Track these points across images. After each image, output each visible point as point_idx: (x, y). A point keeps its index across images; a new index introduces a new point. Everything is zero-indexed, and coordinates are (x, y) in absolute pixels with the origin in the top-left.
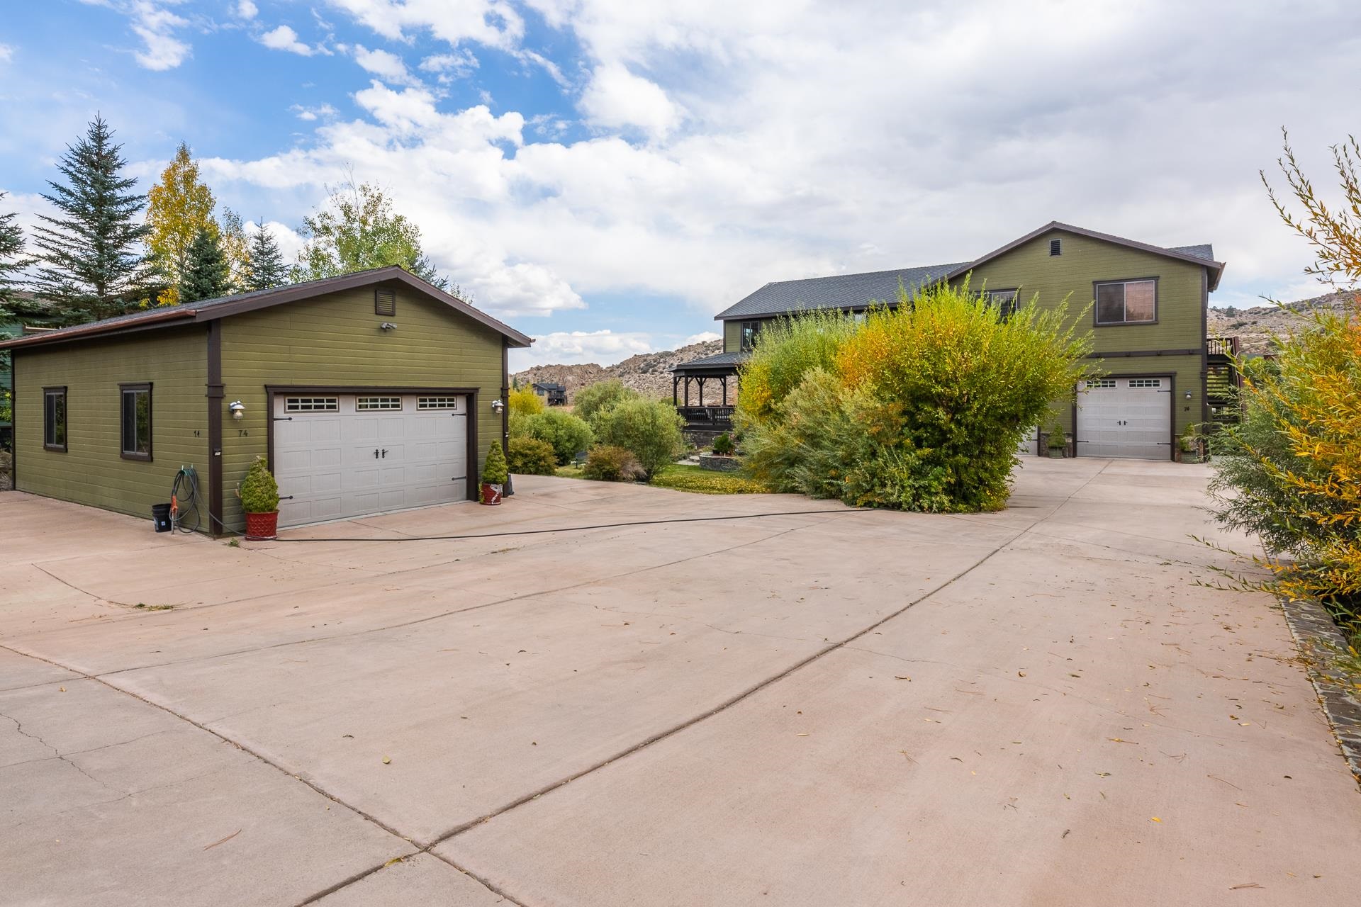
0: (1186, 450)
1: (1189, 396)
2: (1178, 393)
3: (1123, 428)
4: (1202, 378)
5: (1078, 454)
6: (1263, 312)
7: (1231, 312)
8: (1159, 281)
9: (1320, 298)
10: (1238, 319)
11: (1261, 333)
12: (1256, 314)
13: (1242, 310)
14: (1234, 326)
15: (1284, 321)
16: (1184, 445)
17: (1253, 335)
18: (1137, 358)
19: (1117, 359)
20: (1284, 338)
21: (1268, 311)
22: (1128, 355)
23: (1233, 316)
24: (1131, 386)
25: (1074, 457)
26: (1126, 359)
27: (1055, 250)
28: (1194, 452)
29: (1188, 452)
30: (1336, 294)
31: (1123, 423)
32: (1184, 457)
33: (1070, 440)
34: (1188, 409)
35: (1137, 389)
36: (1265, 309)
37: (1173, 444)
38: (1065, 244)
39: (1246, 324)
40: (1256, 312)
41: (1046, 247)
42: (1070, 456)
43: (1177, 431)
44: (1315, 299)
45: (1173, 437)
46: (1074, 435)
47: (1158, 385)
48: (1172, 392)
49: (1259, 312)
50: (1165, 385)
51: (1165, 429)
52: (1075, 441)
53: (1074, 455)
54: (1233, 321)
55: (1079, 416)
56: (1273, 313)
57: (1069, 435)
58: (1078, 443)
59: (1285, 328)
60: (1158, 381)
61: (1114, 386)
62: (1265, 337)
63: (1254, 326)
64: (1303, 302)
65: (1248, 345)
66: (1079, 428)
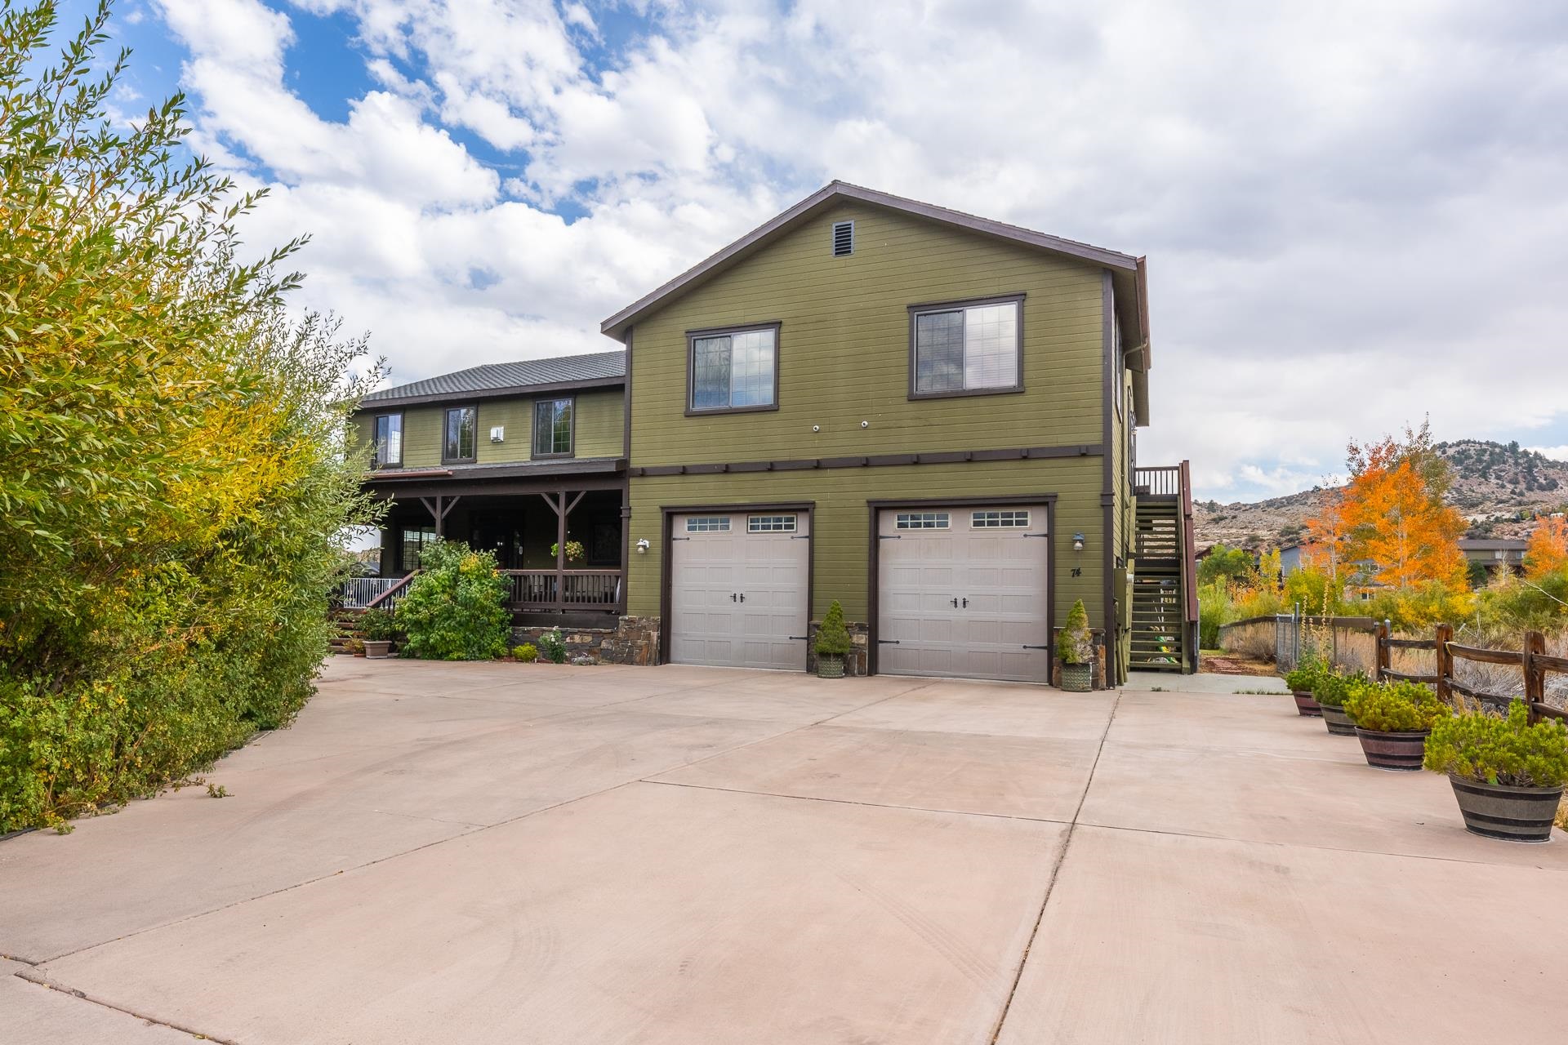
0: (1069, 661)
1: (1078, 545)
2: (1061, 539)
3: (961, 613)
4: (1103, 506)
5: (881, 668)
6: (1244, 508)
7: (1212, 507)
8: (1026, 304)
9: (1298, 496)
10: (1220, 514)
11: (1241, 528)
12: (1236, 510)
13: (1224, 505)
14: (1214, 520)
15: (1264, 516)
16: (1067, 650)
17: (1233, 531)
18: (983, 466)
19: (950, 467)
20: (1263, 533)
21: (1248, 507)
22: (970, 459)
23: (1214, 511)
24: (976, 524)
25: (870, 675)
26: (965, 467)
27: (843, 246)
28: (1085, 665)
29: (1074, 666)
30: (1313, 492)
31: (960, 602)
32: (1066, 676)
33: (861, 639)
34: (1077, 572)
35: (987, 532)
36: (1245, 505)
37: (1050, 648)
38: (863, 232)
39: (1226, 518)
40: (1236, 507)
41: (826, 236)
42: (861, 673)
43: (1057, 620)
44: (1293, 497)
45: (1051, 632)
46: (872, 627)
47: (1025, 523)
48: (1050, 536)
49: (1240, 508)
50: (1036, 521)
51: (1039, 616)
52: (874, 642)
53: (872, 670)
54: (1214, 515)
55: (883, 588)
56: (1252, 510)
57: (861, 628)
58: (881, 645)
59: (1265, 524)
60: (1025, 515)
61: (946, 525)
62: (1245, 533)
63: (1234, 520)
64: (1281, 499)
65: (1228, 541)
66: (883, 614)
